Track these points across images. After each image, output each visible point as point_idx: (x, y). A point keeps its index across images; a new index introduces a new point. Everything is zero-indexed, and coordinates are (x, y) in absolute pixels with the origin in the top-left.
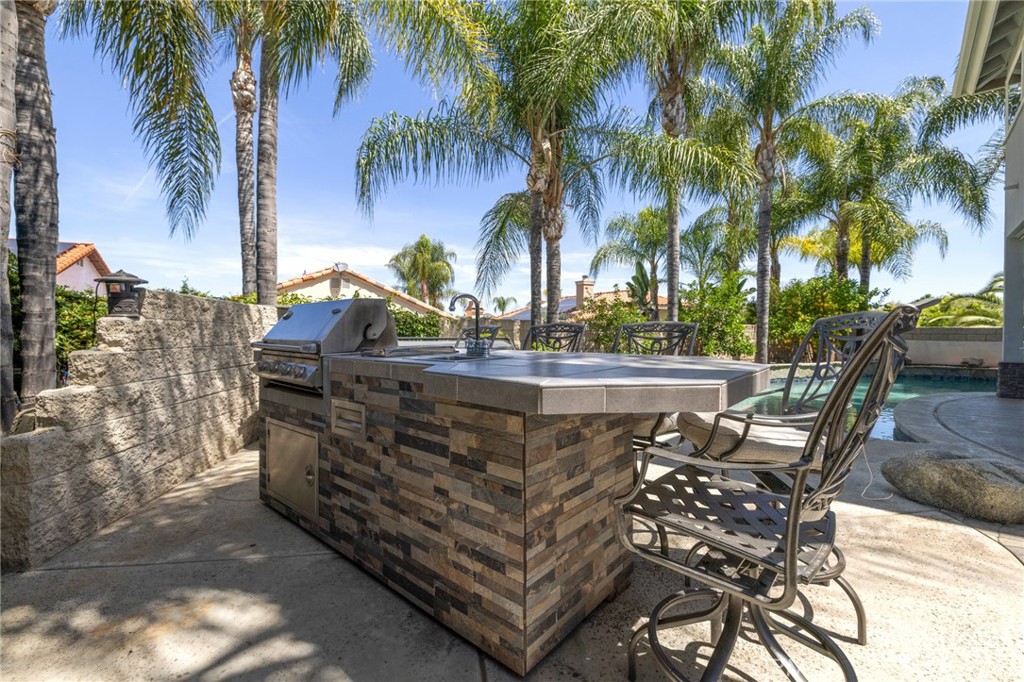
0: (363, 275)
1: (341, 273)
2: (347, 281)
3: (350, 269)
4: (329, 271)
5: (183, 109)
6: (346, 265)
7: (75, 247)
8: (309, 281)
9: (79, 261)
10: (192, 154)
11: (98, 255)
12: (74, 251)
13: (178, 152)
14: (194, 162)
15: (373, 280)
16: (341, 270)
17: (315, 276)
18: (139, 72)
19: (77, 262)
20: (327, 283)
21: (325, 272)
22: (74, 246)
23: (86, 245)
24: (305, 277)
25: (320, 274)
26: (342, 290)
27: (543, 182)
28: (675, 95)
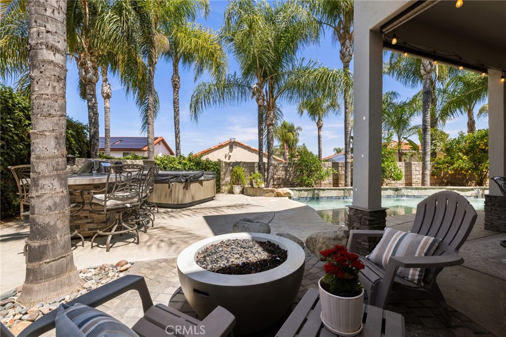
0: (242, 143)
1: (234, 142)
2: (236, 145)
4: (229, 142)
6: (235, 139)
9: (159, 143)
12: (157, 140)
15: (246, 145)
16: (232, 141)
17: (223, 144)
20: (228, 147)
21: (227, 143)
22: (157, 138)
23: (161, 137)
24: (219, 145)
25: (225, 143)
26: (234, 149)
27: (261, 100)
28: (345, 41)
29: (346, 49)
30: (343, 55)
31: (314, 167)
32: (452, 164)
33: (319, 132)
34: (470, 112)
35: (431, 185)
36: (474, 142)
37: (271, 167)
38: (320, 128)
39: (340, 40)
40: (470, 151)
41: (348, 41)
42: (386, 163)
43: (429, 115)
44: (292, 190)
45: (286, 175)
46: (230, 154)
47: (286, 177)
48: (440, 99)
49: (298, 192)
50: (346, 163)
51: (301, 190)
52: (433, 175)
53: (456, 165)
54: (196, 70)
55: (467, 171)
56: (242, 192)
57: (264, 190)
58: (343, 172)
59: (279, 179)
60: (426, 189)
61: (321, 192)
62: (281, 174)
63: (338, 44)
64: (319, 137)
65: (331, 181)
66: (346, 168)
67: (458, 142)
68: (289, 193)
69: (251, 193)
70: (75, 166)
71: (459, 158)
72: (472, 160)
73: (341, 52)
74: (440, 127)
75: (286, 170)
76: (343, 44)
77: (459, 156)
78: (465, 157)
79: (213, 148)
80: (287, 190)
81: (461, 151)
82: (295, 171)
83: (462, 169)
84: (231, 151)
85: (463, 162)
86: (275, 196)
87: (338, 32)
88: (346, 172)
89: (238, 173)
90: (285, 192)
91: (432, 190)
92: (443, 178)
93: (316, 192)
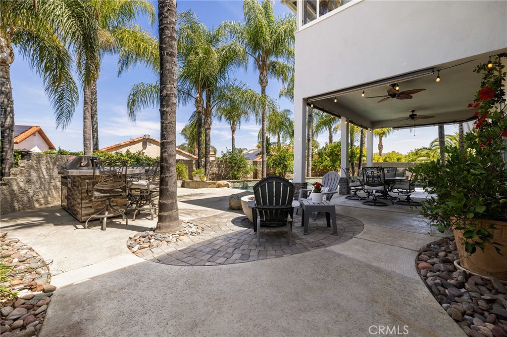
1: (148, 139)
2: (150, 142)
3: (151, 138)
4: (142, 138)
5: (63, 84)
6: (149, 136)
7: (31, 128)
8: (133, 143)
10: (67, 99)
11: (42, 131)
12: (31, 129)
13: (62, 99)
14: (68, 102)
16: (147, 138)
17: (135, 140)
18: (46, 72)
19: (33, 134)
20: (141, 144)
21: (140, 139)
23: (37, 127)
24: (131, 141)
25: (138, 140)
26: (148, 146)
27: (201, 108)
28: (263, 71)
29: (264, 77)
30: (261, 81)
31: (242, 164)
32: (322, 163)
33: (232, 135)
34: (330, 129)
35: (312, 176)
36: (332, 149)
37: (209, 164)
38: (233, 131)
39: (259, 69)
40: (330, 155)
41: (265, 71)
42: (288, 162)
43: (311, 130)
44: (229, 182)
45: (219, 171)
46: (144, 151)
47: (219, 172)
48: (315, 119)
49: (232, 184)
50: (263, 161)
51: (235, 182)
52: (312, 170)
53: (324, 164)
54: (120, 64)
55: (329, 167)
56: (183, 186)
57: (207, 183)
58: (261, 169)
59: (213, 174)
60: (310, 179)
61: (249, 183)
62: (215, 170)
63: (258, 72)
64: (233, 139)
65: (252, 175)
66: (263, 165)
67: (325, 149)
68: (228, 184)
69: (194, 186)
70: (31, 161)
71: (326, 159)
72: (332, 160)
73: (260, 78)
74: (315, 138)
75: (219, 167)
76: (262, 73)
77: (326, 158)
78: (328, 159)
79: (122, 143)
80: (225, 182)
81: (326, 155)
82: (226, 168)
83: (327, 166)
84: (144, 148)
85: (327, 162)
86: (216, 187)
87: (258, 62)
88: (263, 168)
89: (180, 169)
90: (225, 183)
91: (312, 180)
92: (317, 172)
93: (246, 182)
